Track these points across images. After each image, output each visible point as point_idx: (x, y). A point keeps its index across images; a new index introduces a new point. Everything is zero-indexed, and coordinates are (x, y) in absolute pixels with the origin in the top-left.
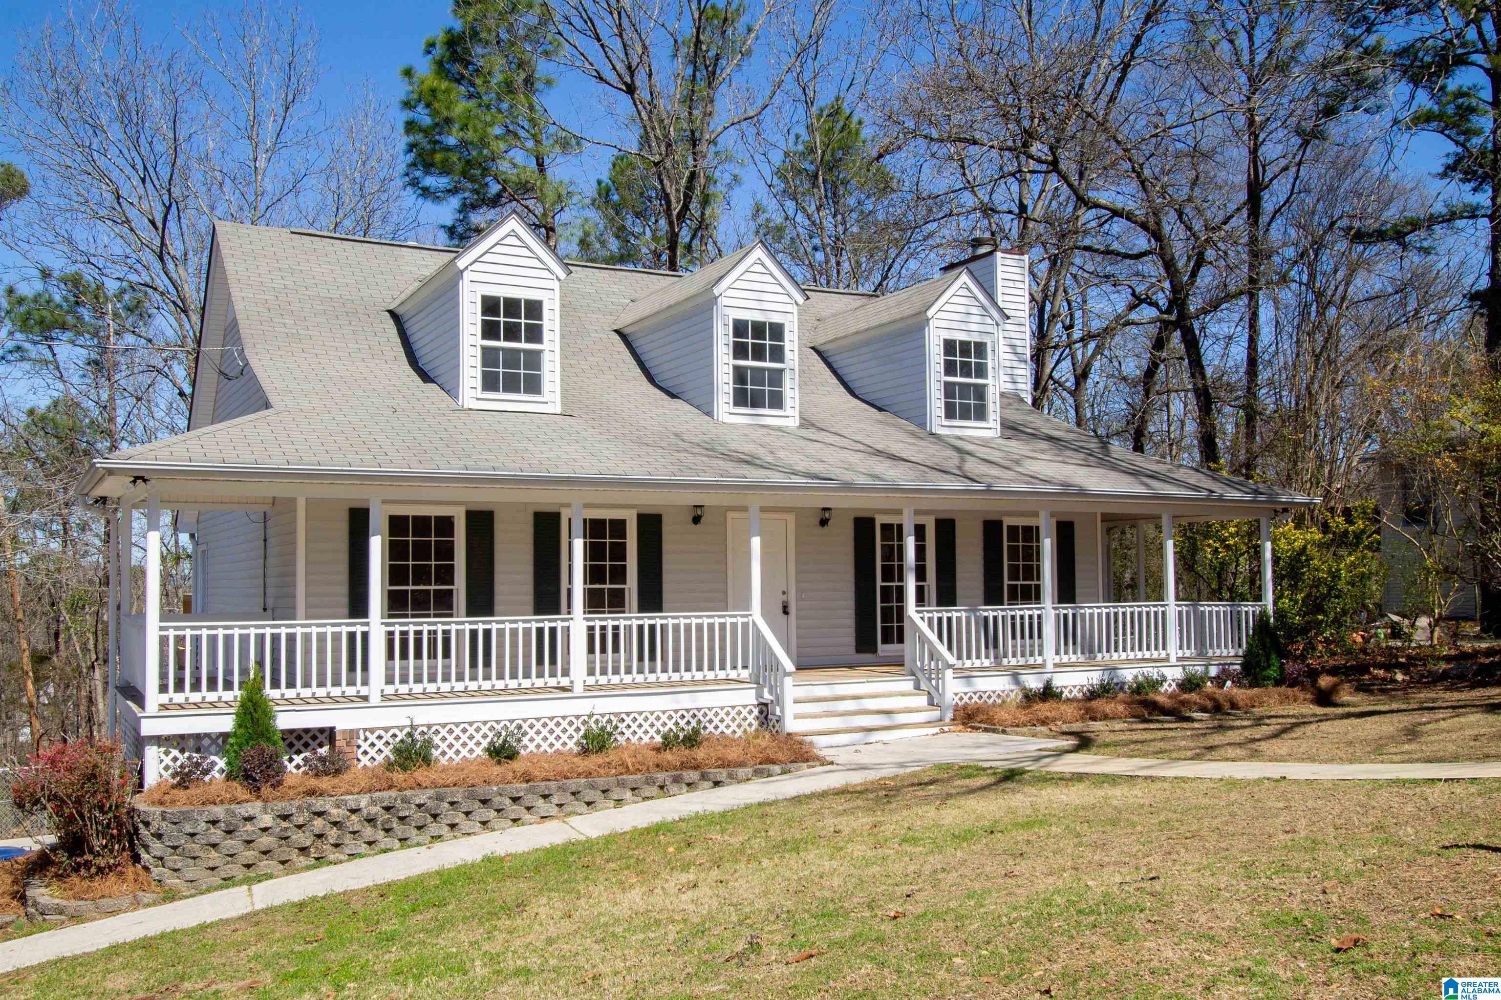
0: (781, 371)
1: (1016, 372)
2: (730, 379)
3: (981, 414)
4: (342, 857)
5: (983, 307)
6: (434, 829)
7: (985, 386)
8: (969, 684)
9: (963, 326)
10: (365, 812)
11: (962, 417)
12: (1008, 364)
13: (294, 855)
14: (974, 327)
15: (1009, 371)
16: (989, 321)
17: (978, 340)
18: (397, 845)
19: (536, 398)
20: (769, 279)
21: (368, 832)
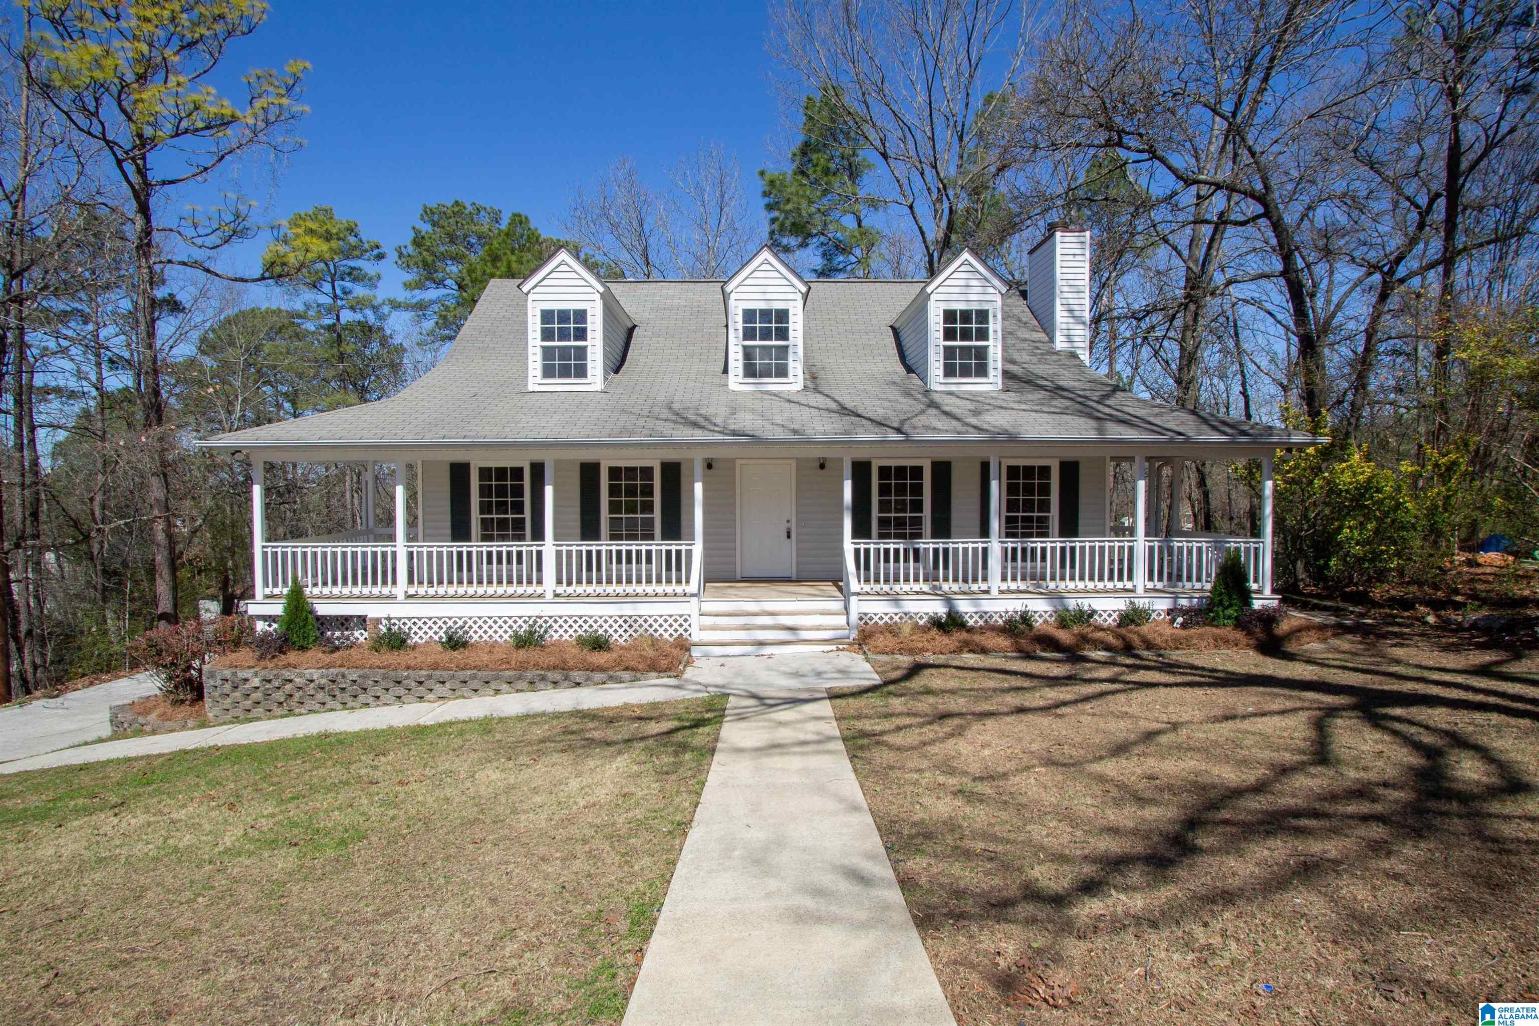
0: (787, 347)
1: (1072, 332)
2: (740, 356)
3: (982, 371)
4: (303, 711)
5: (986, 279)
6: (362, 698)
7: (987, 347)
8: (898, 606)
9: (962, 297)
10: (317, 682)
11: (962, 375)
12: (1064, 326)
13: (274, 707)
14: (972, 297)
15: (1065, 332)
16: (991, 290)
17: (978, 308)
18: (340, 706)
19: (583, 381)
20: (776, 274)
21: (320, 696)
